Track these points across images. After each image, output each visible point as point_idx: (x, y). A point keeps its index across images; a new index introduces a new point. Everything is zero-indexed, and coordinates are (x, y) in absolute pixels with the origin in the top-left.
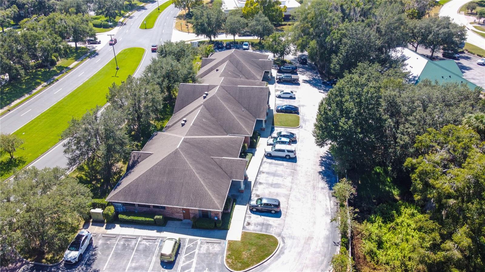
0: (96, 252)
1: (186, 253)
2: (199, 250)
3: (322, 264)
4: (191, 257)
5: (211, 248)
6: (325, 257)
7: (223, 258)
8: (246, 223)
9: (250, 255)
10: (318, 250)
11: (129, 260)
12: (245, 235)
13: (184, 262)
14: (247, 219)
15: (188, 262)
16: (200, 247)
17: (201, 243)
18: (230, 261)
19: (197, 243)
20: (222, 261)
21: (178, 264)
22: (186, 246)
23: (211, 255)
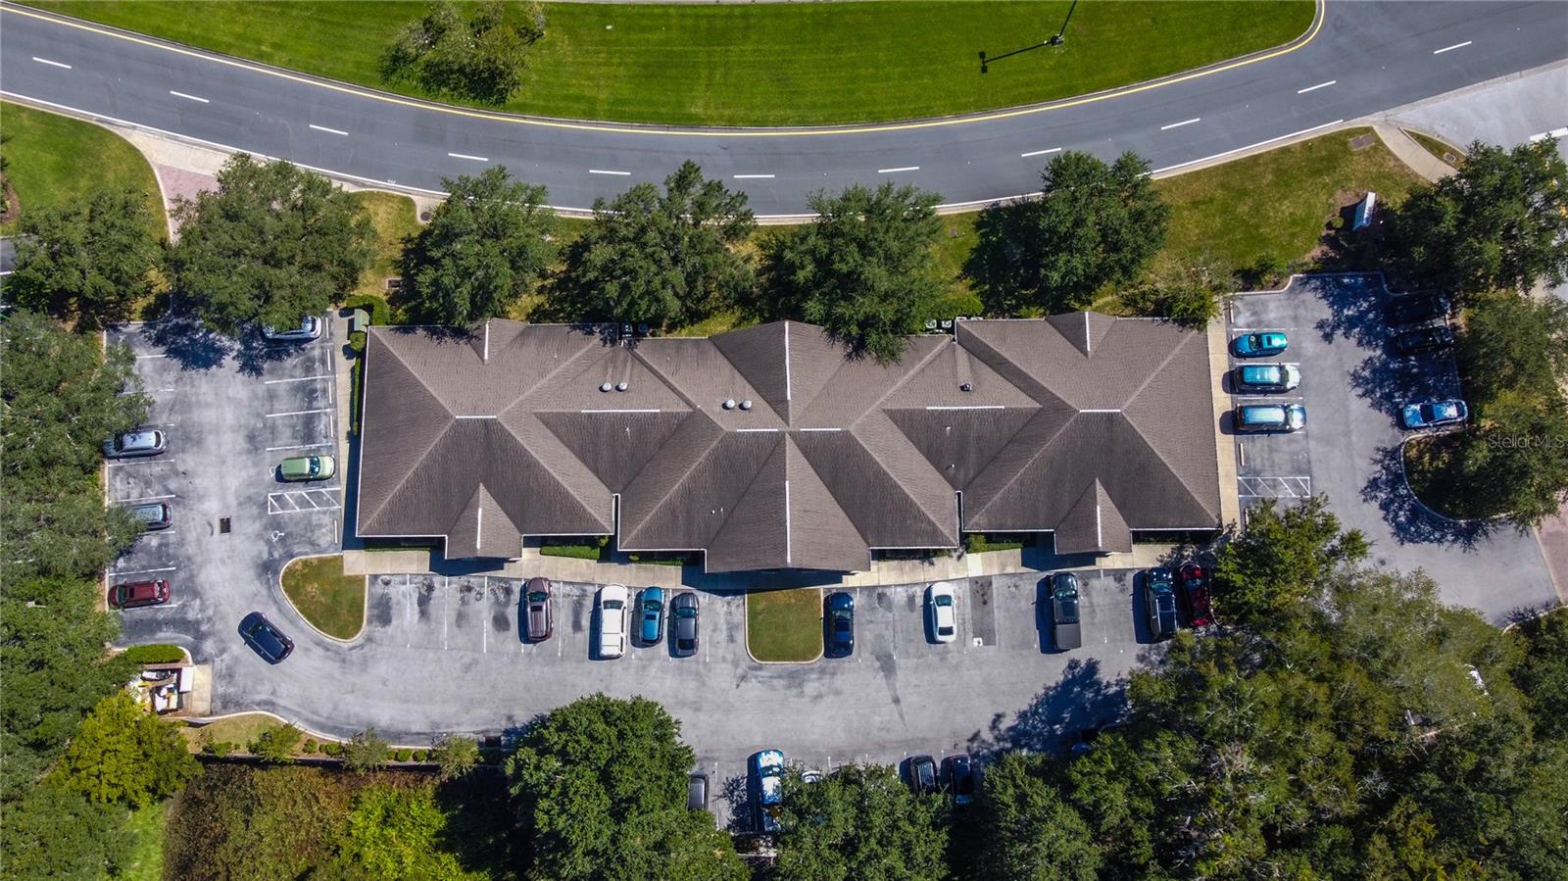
0: (295, 354)
1: (308, 494)
2: (319, 512)
3: (313, 713)
4: (302, 502)
5: (324, 530)
6: (327, 718)
7: (306, 554)
8: (388, 578)
9: (313, 597)
10: (341, 706)
11: (287, 411)
12: (358, 581)
13: (291, 496)
14: (398, 579)
15: (291, 501)
16: (325, 513)
17: (334, 512)
18: (299, 567)
19: (333, 504)
20: (297, 555)
21: (288, 488)
22: (323, 490)
23: (309, 534)
